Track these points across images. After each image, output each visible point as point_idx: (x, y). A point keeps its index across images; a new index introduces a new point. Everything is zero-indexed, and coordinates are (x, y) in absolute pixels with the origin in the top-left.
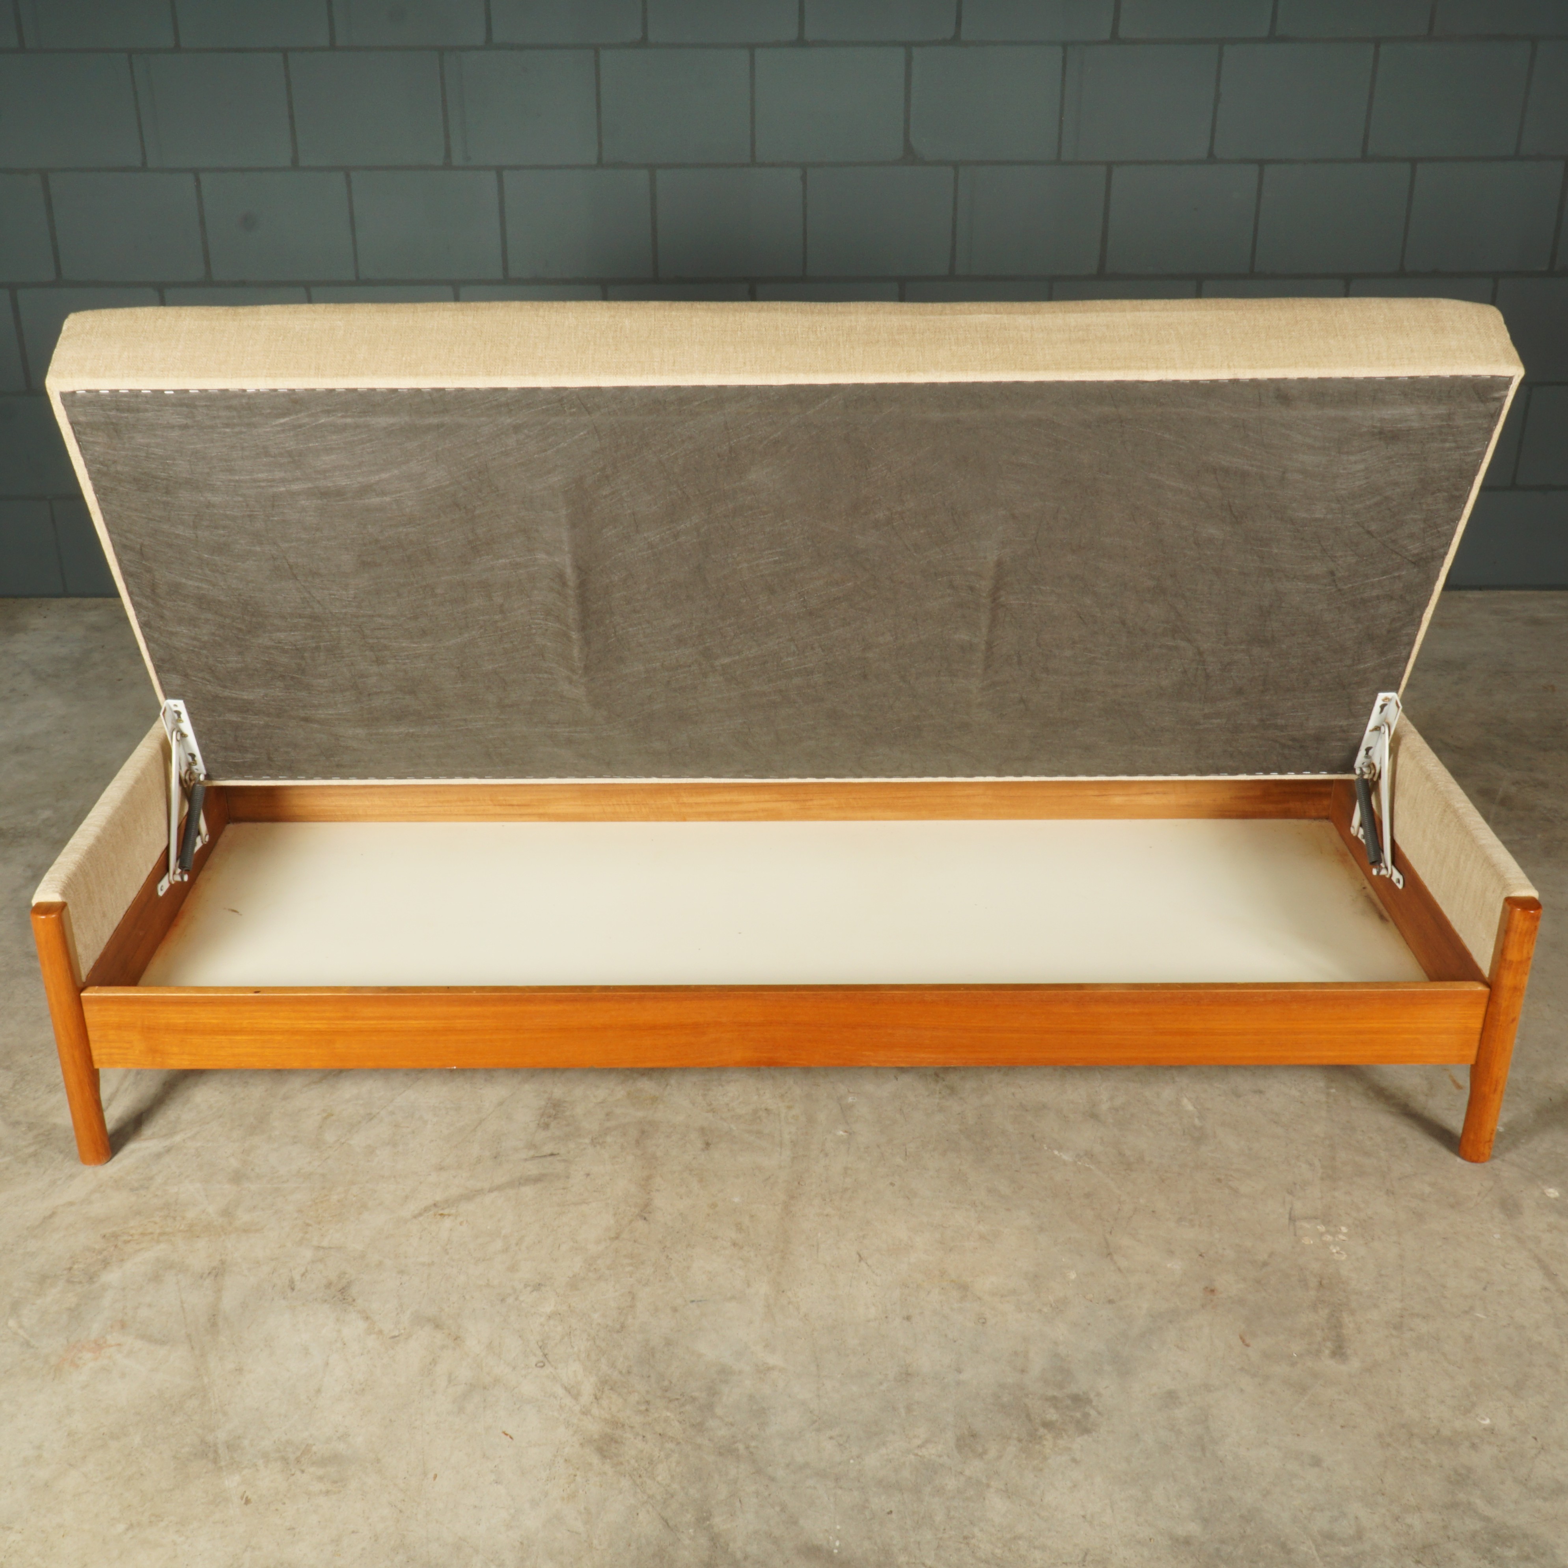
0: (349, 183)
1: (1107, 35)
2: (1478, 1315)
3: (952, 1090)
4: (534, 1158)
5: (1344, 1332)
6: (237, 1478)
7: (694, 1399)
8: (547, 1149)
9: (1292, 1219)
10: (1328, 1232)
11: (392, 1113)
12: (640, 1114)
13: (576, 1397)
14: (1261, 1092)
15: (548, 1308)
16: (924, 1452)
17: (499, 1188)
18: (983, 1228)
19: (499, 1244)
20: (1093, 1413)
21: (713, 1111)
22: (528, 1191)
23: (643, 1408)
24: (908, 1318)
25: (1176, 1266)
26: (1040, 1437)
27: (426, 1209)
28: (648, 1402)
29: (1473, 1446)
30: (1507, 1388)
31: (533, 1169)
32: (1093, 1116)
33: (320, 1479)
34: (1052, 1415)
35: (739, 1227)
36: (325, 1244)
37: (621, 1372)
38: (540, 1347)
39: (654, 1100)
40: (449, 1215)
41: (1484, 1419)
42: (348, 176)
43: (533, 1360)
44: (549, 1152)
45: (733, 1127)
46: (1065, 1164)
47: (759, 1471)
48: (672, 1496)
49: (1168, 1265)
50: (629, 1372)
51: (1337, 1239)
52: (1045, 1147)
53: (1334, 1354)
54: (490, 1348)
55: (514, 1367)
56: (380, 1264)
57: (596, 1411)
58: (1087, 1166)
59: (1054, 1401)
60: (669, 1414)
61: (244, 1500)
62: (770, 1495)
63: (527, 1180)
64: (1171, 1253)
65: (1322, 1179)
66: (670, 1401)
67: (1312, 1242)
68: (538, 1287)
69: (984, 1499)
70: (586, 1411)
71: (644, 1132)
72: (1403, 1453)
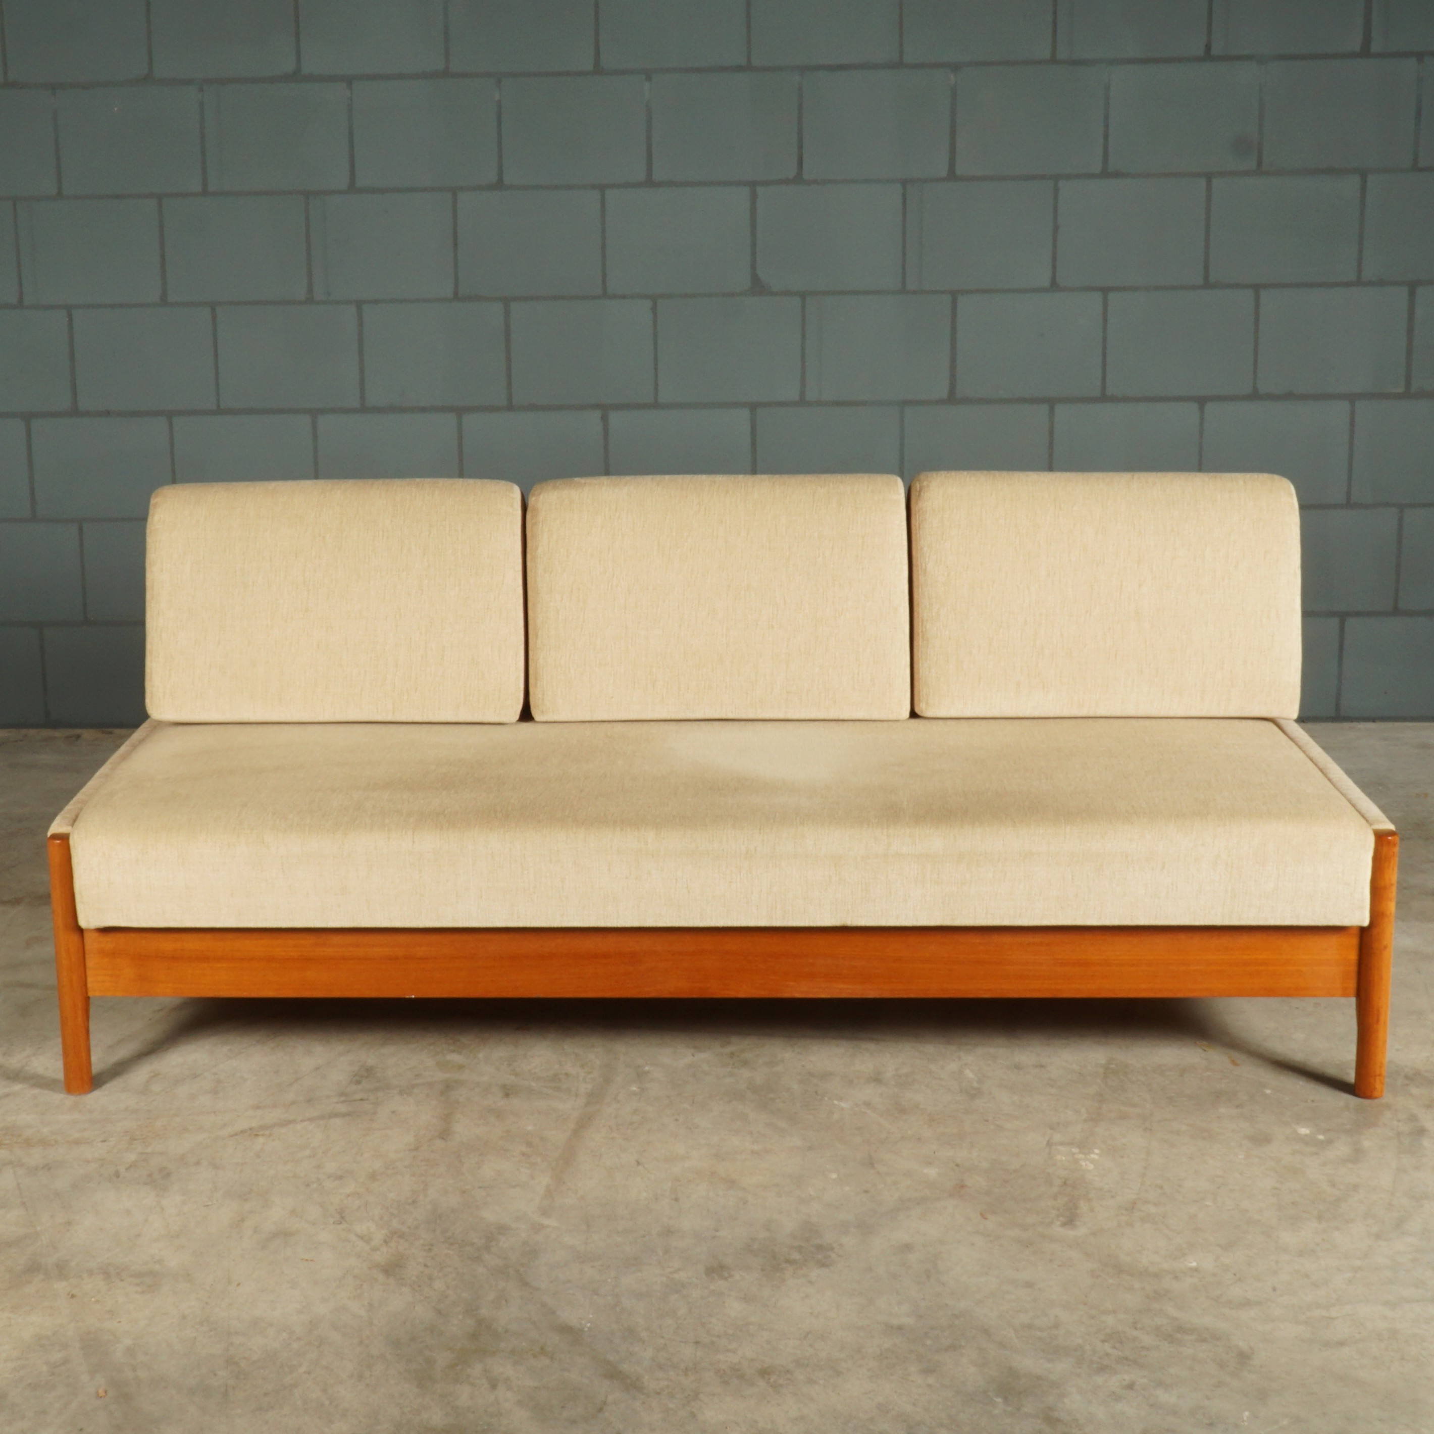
2: (1207, 1203)
3: (745, 1063)
4: (343, 1102)
5: (1078, 1211)
6: (64, 1283)
7: (472, 1244)
8: (358, 1096)
9: (1049, 1144)
10: (1080, 1153)
11: (215, 1074)
12: (447, 1076)
13: (368, 1241)
14: (1042, 1066)
15: (348, 1191)
16: (676, 1276)
17: (310, 1119)
18: (755, 1147)
19: (307, 1152)
20: (833, 1255)
21: (516, 1075)
22: (338, 1121)
23: (427, 1248)
24: (676, 1199)
25: (932, 1172)
26: (782, 1269)
27: (242, 1132)
28: (432, 1245)
29: (1176, 1278)
30: (1219, 1246)
31: (343, 1108)
32: (877, 1079)
33: (137, 1285)
34: (796, 1256)
35: (529, 1144)
36: (149, 1150)
37: (409, 1227)
38: (339, 1213)
39: (461, 1067)
40: (263, 1135)
41: (1191, 1263)
43: (332, 1220)
44: (360, 1098)
45: (533, 1084)
46: (842, 1109)
47: (526, 1284)
48: (446, 1297)
49: (925, 1171)
50: (417, 1228)
51: (1088, 1157)
52: (826, 1099)
53: (1064, 1224)
54: (293, 1212)
55: (314, 1224)
56: (198, 1163)
57: (384, 1249)
58: (863, 1110)
59: (800, 1249)
60: (449, 1252)
61: (70, 1296)
62: (533, 1298)
63: (337, 1115)
64: (929, 1164)
65: (1085, 1121)
66: (452, 1244)
67: (1064, 1158)
68: (340, 1178)
69: (724, 1302)
70: (375, 1249)
71: (448, 1087)
72: (1110, 1281)
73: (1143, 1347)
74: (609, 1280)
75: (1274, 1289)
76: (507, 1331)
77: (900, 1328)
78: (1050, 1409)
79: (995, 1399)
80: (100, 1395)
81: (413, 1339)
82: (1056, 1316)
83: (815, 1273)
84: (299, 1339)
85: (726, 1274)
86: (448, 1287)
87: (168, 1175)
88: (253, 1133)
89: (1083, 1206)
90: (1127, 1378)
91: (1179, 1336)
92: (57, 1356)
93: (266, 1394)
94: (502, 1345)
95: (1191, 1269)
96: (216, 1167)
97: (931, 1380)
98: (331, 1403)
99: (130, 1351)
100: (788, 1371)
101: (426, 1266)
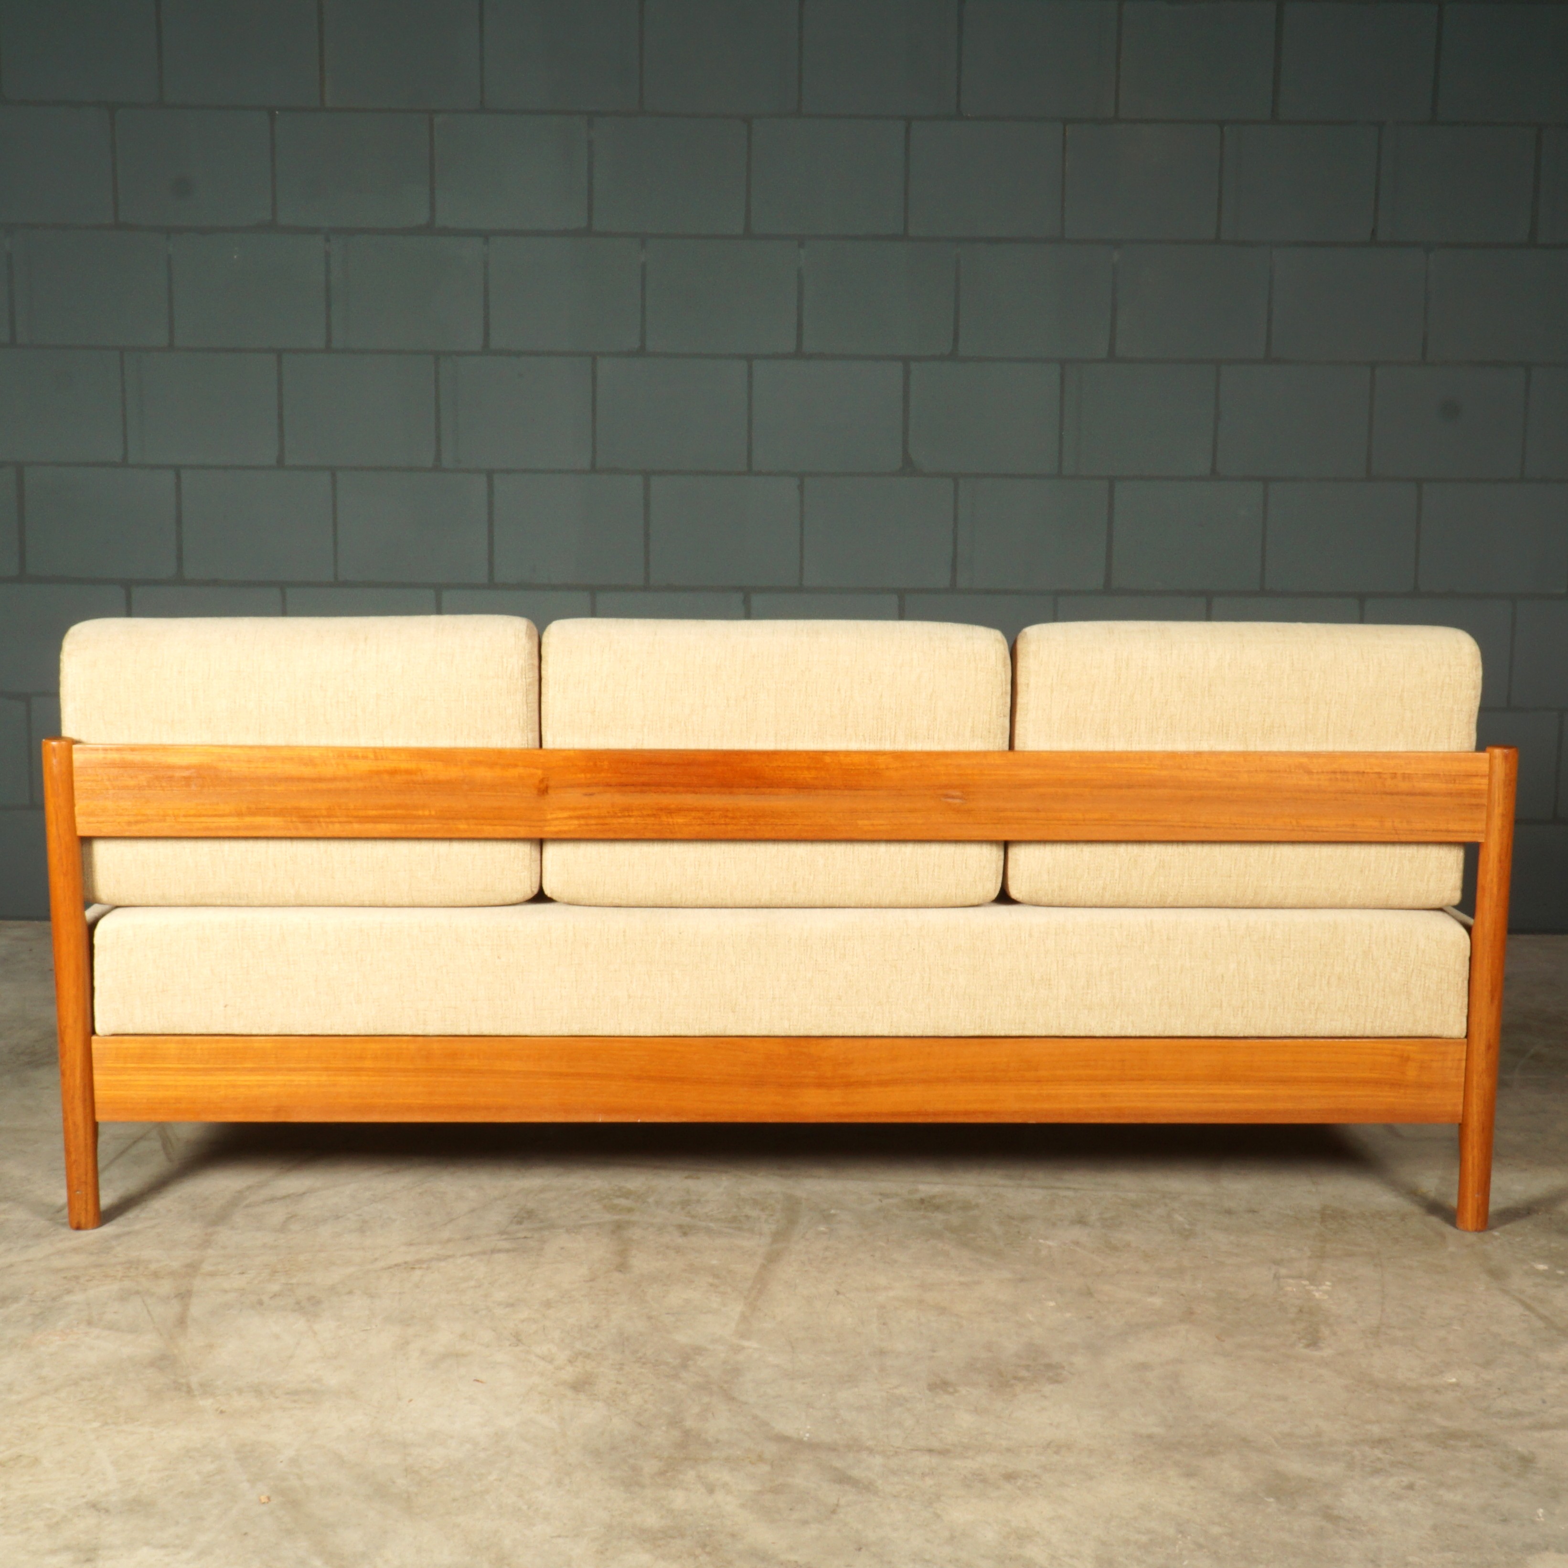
2: (1456, 1328)
3: (937, 1208)
4: (505, 1239)
5: (1320, 1335)
6: (211, 1400)
7: (667, 1364)
8: (521, 1235)
9: (1276, 1277)
10: (1311, 1284)
11: (360, 1215)
12: (616, 1217)
13: (551, 1361)
14: (1256, 1211)
15: (522, 1317)
16: (896, 1391)
17: (471, 1255)
18: (962, 1279)
19: (472, 1283)
20: (1065, 1373)
21: (692, 1216)
22: (502, 1257)
23: (618, 1367)
24: (885, 1324)
25: (1157, 1301)
26: (1011, 1385)
27: (397, 1265)
28: (623, 1364)
29: (1437, 1392)
30: (1476, 1364)
31: (506, 1245)
32: (1081, 1222)
33: (295, 1402)
34: (1023, 1373)
35: (716, 1276)
36: (294, 1281)
38: (514, 1336)
40: (420, 1268)
41: (1451, 1379)
43: (508, 1343)
44: (523, 1236)
45: (711, 1224)
46: (1050, 1247)
47: (732, 1399)
48: (645, 1411)
49: (1149, 1300)
50: (603, 1349)
51: (1320, 1288)
52: (1030, 1238)
53: (1308, 1346)
54: (463, 1336)
55: (488, 1346)
56: (350, 1293)
57: (570, 1369)
58: (1071, 1248)
59: (1027, 1367)
60: (643, 1370)
61: (219, 1412)
62: (742, 1411)
63: (500, 1251)
64: (1152, 1294)
65: (1310, 1258)
66: (644, 1364)
67: (1294, 1290)
68: (512, 1305)
69: (953, 1415)
70: (559, 1368)
71: (618, 1228)
72: (1368, 1395)
73: (1416, 1453)
74: (824, 1395)
75: (1544, 1402)
76: (717, 1441)
77: (1150, 1437)
78: (1328, 1507)
79: (1266, 1499)
80: (263, 1501)
81: (613, 1448)
82: (1317, 1426)
83: (1048, 1388)
84: (484, 1449)
85: (951, 1390)
86: (646, 1402)
87: (318, 1302)
88: (411, 1267)
89: (1325, 1331)
90: (1406, 1480)
91: (1452, 1442)
92: (209, 1467)
93: (454, 1500)
94: (715, 1454)
95: (1452, 1384)
96: (371, 1296)
97: (1193, 1482)
98: (529, 1508)
99: (294, 1461)
100: (1035, 1476)
101: (618, 1383)
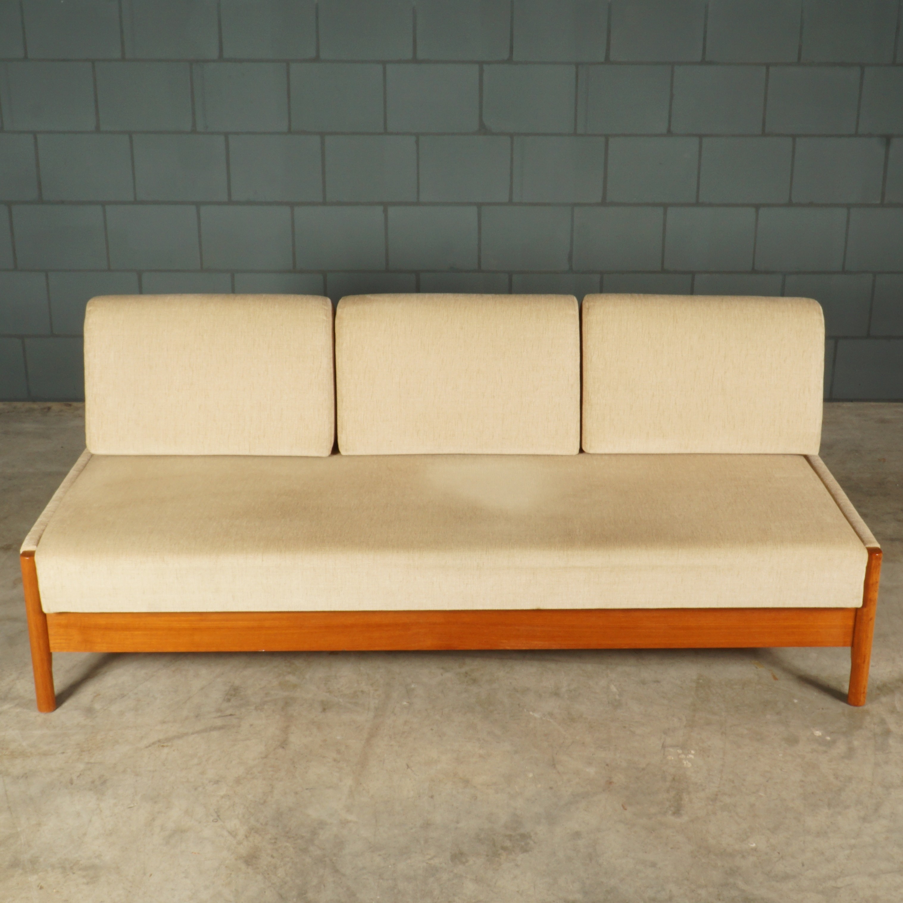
0: (131, 142)
1: (602, 59)
2: (761, 794)
3: (475, 681)
4: (219, 717)
5: (682, 802)
6: (35, 877)
7: (302, 837)
8: (228, 712)
9: (664, 747)
10: (683, 753)
11: (136, 694)
12: (286, 694)
13: (235, 836)
14: (658, 682)
15: (222, 793)
16: (432, 862)
17: (198, 732)
18: (482, 752)
19: (196, 761)
20: (531, 843)
21: (330, 692)
22: (215, 734)
23: (273, 841)
24: (432, 797)
25: (591, 771)
26: (499, 854)
27: (154, 743)
28: (276, 839)
29: (743, 857)
30: (769, 829)
31: (219, 722)
32: (556, 694)
33: (84, 877)
34: (508, 844)
35: (339, 752)
36: (92, 761)
37: (262, 824)
38: (216, 812)
39: (295, 686)
40: (167, 746)
41: (752, 844)
42: (131, 137)
43: (212, 818)
44: (229, 714)
45: (341, 700)
46: (535, 719)
47: (336, 871)
48: (286, 883)
49: (587, 770)
50: (266, 824)
51: (688, 757)
52: (525, 710)
53: (674, 814)
54: (186, 812)
55: (200, 822)
56: (124, 772)
57: (246, 843)
58: (548, 720)
59: (510, 837)
60: (287, 844)
61: (39, 887)
62: (341, 882)
63: (215, 728)
64: (590, 764)
65: (685, 727)
66: (289, 838)
67: (673, 758)
69: (463, 884)
70: (240, 843)
71: (287, 703)
72: (703, 861)
74: (390, 866)
75: (803, 865)
82: (670, 891)
83: (520, 858)
85: (464, 860)
86: (287, 875)
87: (105, 782)
88: (160, 744)
89: (685, 798)
95: (752, 849)
96: (137, 775)
101: (272, 857)
